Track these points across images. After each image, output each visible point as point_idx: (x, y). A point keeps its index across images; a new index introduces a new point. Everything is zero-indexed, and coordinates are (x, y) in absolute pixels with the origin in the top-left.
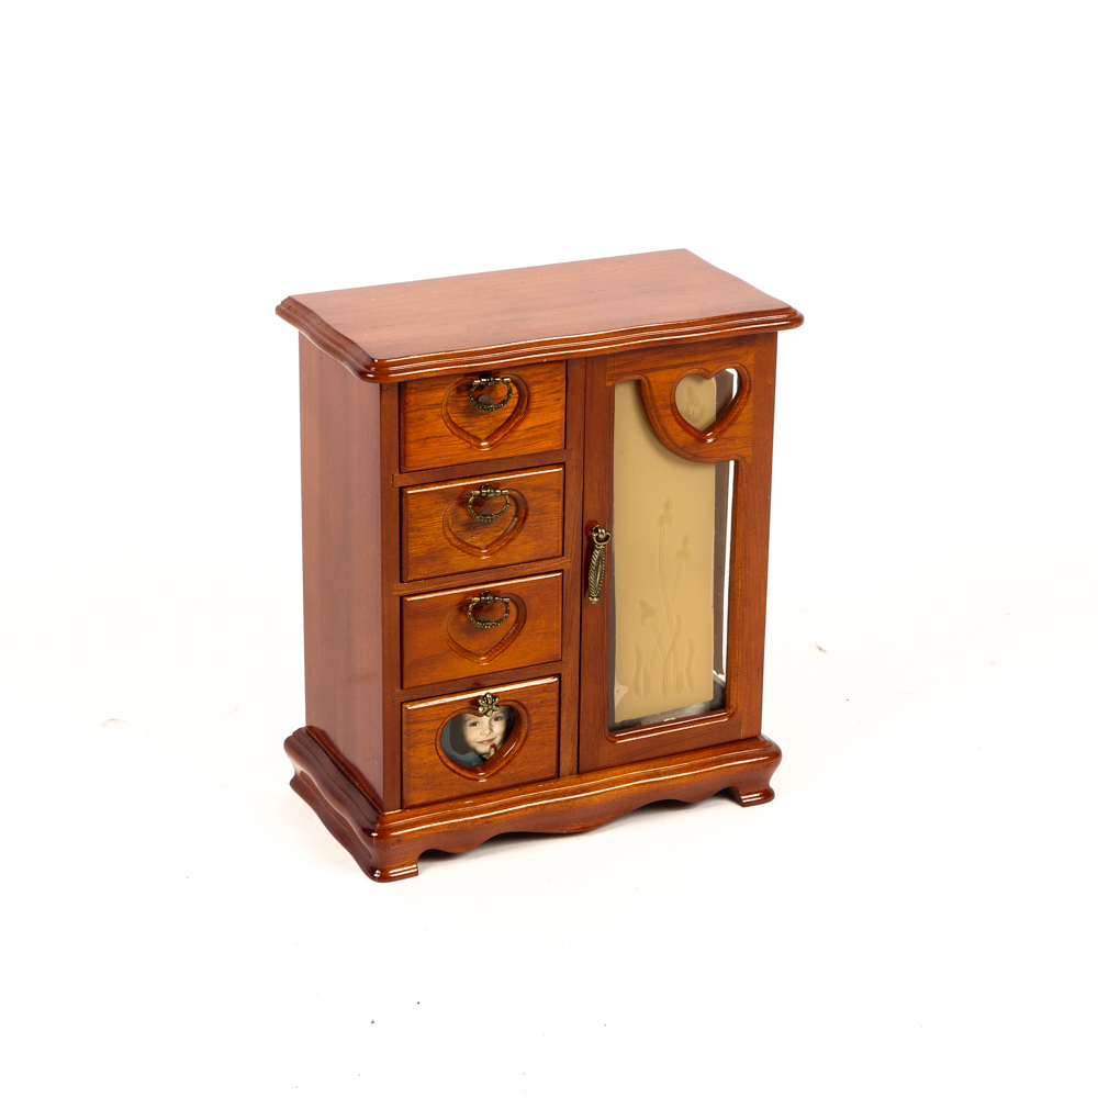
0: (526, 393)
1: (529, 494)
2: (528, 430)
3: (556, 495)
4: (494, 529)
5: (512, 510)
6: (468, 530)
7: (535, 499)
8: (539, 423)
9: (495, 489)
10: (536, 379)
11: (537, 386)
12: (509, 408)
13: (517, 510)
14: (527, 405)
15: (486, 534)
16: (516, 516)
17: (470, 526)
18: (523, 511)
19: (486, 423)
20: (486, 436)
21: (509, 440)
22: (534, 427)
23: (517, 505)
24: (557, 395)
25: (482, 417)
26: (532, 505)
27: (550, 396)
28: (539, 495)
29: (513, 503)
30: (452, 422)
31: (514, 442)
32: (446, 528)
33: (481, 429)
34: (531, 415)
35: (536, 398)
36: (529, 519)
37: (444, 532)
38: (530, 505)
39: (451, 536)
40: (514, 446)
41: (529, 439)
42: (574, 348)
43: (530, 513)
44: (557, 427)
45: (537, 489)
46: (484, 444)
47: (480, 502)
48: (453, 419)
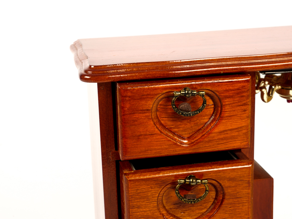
0: (219, 105)
1: (225, 184)
2: (221, 132)
3: (247, 185)
4: (199, 207)
5: (213, 194)
6: (178, 207)
7: (230, 187)
8: (230, 128)
9: (197, 179)
10: (227, 94)
11: (227, 100)
12: (206, 115)
13: (217, 195)
14: (220, 114)
15: (193, 211)
16: (216, 199)
17: (179, 205)
18: (221, 195)
19: (188, 125)
20: (188, 136)
21: (206, 139)
22: (226, 131)
23: (217, 191)
24: (244, 108)
25: (185, 122)
26: (228, 191)
27: (238, 108)
28: (233, 184)
29: (214, 189)
30: (161, 124)
31: (210, 141)
32: (161, 206)
33: (184, 130)
34: (224, 121)
35: (227, 108)
36: (226, 202)
37: (159, 209)
38: (226, 191)
39: (164, 212)
40: (210, 144)
41: (222, 139)
42: (245, 64)
43: (226, 197)
44: (244, 131)
45: (231, 179)
46: (186, 141)
47: (186, 187)
48: (162, 122)
